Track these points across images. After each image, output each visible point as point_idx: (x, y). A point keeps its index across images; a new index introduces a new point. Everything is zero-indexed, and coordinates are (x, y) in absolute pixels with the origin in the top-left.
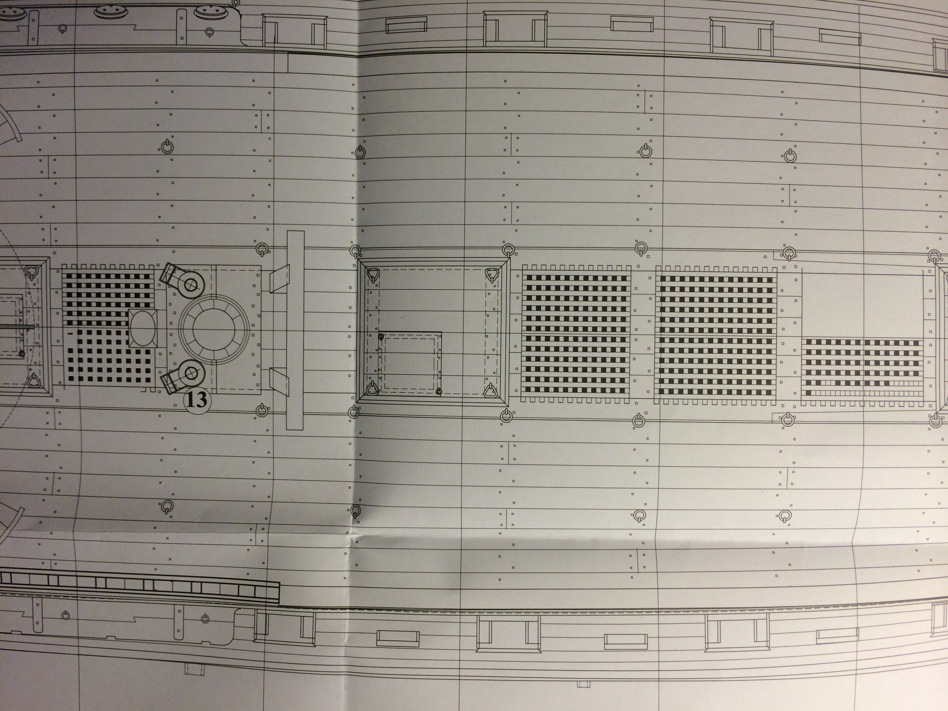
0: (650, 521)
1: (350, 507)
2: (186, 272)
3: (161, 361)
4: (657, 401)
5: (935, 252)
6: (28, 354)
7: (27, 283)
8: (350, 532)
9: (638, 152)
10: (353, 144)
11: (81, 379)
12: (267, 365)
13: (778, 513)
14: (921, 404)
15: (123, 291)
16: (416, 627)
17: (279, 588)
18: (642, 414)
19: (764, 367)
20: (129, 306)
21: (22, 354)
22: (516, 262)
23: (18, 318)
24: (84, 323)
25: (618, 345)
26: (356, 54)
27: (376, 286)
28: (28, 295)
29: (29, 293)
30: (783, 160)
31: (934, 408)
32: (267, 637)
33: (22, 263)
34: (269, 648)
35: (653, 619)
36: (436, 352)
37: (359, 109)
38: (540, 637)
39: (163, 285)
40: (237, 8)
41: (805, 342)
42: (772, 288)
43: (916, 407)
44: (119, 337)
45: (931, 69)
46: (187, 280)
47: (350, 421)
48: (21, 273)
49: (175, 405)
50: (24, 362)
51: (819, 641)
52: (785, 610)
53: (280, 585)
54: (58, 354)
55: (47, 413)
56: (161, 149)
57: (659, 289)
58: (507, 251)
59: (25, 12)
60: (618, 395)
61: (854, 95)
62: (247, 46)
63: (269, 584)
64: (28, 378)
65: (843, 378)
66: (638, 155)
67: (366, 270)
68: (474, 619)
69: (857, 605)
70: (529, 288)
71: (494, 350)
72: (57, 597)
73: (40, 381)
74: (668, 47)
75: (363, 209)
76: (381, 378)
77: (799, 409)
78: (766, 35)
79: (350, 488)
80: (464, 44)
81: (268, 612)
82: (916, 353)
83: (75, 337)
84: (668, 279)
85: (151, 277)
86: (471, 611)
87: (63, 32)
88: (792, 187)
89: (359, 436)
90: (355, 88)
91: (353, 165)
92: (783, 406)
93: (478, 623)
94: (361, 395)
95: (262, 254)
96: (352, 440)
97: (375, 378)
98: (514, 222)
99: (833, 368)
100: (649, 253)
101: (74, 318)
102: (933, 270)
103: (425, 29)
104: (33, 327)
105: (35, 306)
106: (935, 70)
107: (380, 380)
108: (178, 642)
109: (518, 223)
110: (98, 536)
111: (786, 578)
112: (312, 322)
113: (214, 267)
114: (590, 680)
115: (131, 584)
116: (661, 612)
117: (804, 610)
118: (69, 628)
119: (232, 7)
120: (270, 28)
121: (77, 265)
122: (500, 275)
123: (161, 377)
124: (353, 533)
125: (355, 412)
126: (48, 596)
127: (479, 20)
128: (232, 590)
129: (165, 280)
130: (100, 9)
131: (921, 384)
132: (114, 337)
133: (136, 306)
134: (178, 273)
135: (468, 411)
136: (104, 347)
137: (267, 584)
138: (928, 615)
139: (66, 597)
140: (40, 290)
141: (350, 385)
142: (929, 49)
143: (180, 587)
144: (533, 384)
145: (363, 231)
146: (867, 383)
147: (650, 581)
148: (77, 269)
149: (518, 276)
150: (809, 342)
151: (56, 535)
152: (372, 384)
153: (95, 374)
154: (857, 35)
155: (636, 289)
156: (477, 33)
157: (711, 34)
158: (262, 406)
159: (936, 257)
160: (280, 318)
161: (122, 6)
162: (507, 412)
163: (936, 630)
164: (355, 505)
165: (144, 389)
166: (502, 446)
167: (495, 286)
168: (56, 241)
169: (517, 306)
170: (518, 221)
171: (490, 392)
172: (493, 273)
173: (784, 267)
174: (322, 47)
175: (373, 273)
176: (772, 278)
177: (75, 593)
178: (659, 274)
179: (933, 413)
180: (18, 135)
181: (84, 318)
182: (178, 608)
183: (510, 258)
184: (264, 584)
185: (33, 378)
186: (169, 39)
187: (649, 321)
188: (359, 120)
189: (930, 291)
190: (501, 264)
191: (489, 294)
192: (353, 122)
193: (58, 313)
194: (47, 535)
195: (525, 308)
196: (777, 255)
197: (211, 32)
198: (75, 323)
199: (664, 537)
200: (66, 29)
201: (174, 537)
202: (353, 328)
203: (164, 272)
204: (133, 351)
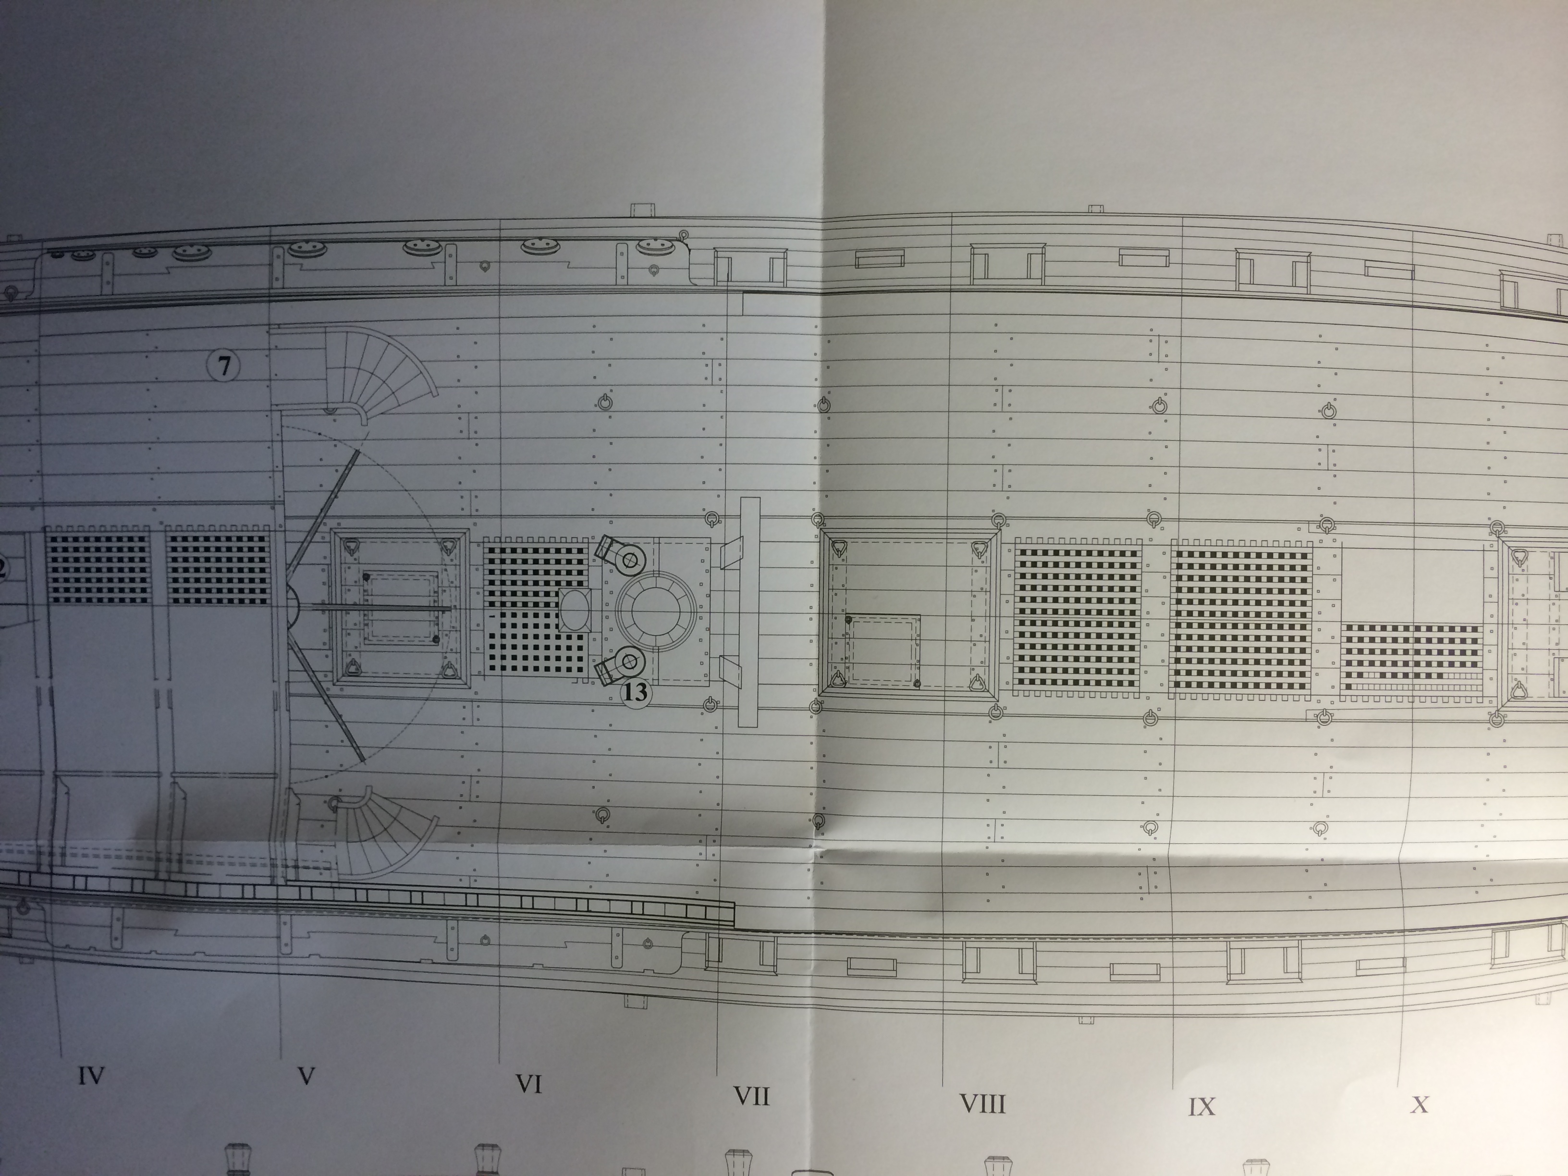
0: (1162, 834)
1: (812, 816)
2: (624, 545)
3: (595, 648)
4: (1172, 696)
5: (1497, 523)
6: (443, 640)
7: (443, 559)
8: (814, 845)
9: (1150, 407)
10: (815, 395)
11: (503, 668)
12: (716, 653)
13: (1312, 825)
14: (1480, 700)
15: (553, 567)
16: (893, 954)
17: (734, 908)
18: (1155, 711)
19: (1297, 656)
20: (560, 585)
21: (436, 639)
22: (1008, 534)
23: (432, 599)
24: (508, 604)
25: (1127, 630)
26: (820, 291)
27: (843, 560)
28: (445, 573)
29: (446, 570)
30: (1320, 415)
31: (1495, 704)
32: (721, 965)
33: (438, 535)
34: (723, 976)
35: (1167, 946)
36: (914, 638)
37: (823, 354)
38: (1036, 966)
39: (599, 561)
40: (684, 241)
41: (1344, 628)
42: (1306, 566)
43: (1474, 704)
44: (547, 621)
45: (1497, 306)
46: (626, 555)
47: (811, 717)
48: (437, 547)
49: (611, 698)
50: (438, 649)
51: (1360, 973)
52: (1320, 937)
53: (735, 905)
54: (478, 640)
55: (464, 707)
56: (599, 405)
57: (1174, 566)
58: (997, 521)
59: (440, 246)
60: (1126, 688)
61: (1404, 338)
62: (696, 285)
63: (722, 904)
64: (442, 667)
65: (1388, 669)
66: (1151, 411)
67: (831, 542)
68: (959, 945)
69: (1404, 931)
70: (1023, 564)
71: (981, 636)
72: (476, 919)
73: (456, 670)
74: (1187, 284)
75: (827, 471)
76: (848, 668)
77: (1337, 705)
78: (1302, 269)
79: (811, 794)
80: (947, 281)
81: (721, 936)
82: (1475, 641)
83: (498, 620)
84: (1185, 554)
85: (585, 551)
86: (956, 936)
87: (485, 270)
88: (1331, 448)
89: (822, 734)
90: (818, 331)
91: (814, 422)
92: (1319, 702)
93: (964, 950)
94: (825, 686)
95: (712, 525)
96: (813, 739)
97: (841, 668)
98: (1006, 488)
99: (1378, 658)
100: (1163, 524)
101: (497, 599)
102: (1495, 544)
103: (902, 264)
104: (449, 609)
105: (451, 585)
106: (1503, 307)
107: (847, 670)
108: (616, 970)
109: (1009, 489)
110: (526, 848)
111: (1320, 901)
112: (768, 602)
113: (656, 540)
114: (1093, 1016)
115: (562, 904)
116: (1175, 938)
117: (1342, 936)
118: (489, 955)
119: (680, 241)
120: (723, 264)
121: (500, 538)
122: (989, 549)
123: (595, 667)
124: (816, 847)
125: (818, 706)
126: (465, 918)
127: (965, 254)
128: (680, 911)
129: (600, 555)
130: (527, 244)
131: (1480, 676)
132: (542, 621)
133: (567, 585)
134: (616, 547)
135: (951, 707)
136: (531, 631)
137: (719, 904)
138: (1487, 943)
139: (486, 919)
140: (458, 567)
141: (811, 674)
142: (1495, 282)
143: (617, 907)
144: (1027, 676)
145: (827, 496)
146: (1417, 676)
147: (1161, 902)
148: (501, 542)
149: (1009, 551)
150: (1350, 628)
151: (478, 847)
152: (838, 675)
153: (520, 663)
154: (1410, 267)
155: (1148, 565)
156: (962, 270)
157: (1237, 267)
158: (710, 700)
159: (1500, 529)
160: (732, 598)
161: (554, 240)
162: (996, 707)
163: (1497, 961)
164: (817, 814)
165: (575, 680)
166: (990, 747)
167: (983, 562)
168: (477, 510)
169: (1008, 585)
170: (1010, 486)
171: (977, 685)
172: (981, 547)
173: (1321, 541)
174: (782, 285)
175: (839, 546)
176: (1306, 554)
177: (497, 914)
178: (1175, 548)
179: (1493, 710)
180: (433, 389)
181: (508, 599)
182: (615, 931)
183: (1000, 530)
184: (717, 904)
185: (448, 667)
186: (607, 278)
187: (1163, 603)
188: (822, 367)
189: (1492, 569)
190: (990, 536)
191: (976, 571)
192: (816, 370)
193: (478, 593)
194: (466, 847)
195: (1018, 588)
196: (1313, 527)
197: (655, 270)
198: (498, 604)
199: (1177, 851)
200: (489, 266)
201: (612, 850)
202: (816, 609)
203: (600, 545)
204: (564, 636)
